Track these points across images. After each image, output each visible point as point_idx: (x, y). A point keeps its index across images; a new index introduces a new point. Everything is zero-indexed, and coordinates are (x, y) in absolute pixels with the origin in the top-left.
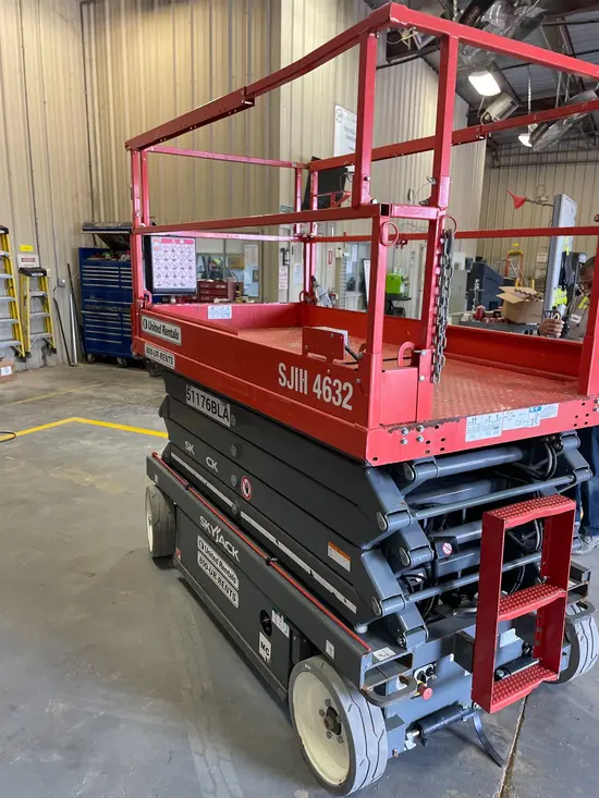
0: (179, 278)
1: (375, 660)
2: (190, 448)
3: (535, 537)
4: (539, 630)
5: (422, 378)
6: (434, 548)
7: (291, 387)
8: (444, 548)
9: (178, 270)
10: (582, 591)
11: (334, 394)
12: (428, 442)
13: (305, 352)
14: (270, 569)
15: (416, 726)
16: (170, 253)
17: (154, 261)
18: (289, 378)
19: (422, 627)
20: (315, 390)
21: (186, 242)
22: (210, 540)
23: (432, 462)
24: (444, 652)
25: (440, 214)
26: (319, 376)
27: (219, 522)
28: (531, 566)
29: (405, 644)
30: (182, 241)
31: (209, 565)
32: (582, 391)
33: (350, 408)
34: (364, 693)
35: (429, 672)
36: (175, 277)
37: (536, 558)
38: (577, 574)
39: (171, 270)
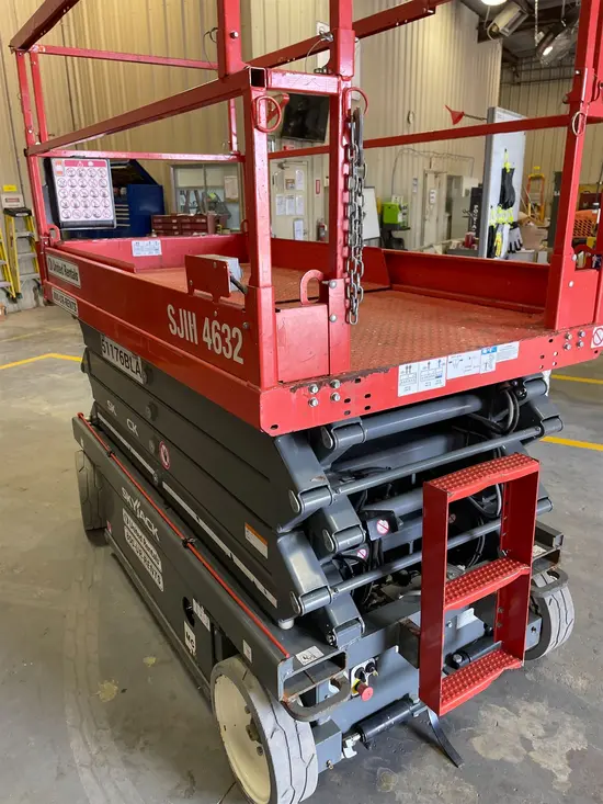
0: (91, 208)
1: (297, 665)
2: (112, 409)
3: (496, 499)
4: (499, 610)
5: (334, 318)
6: (365, 527)
7: (182, 336)
8: (379, 527)
9: (90, 198)
10: (554, 557)
11: (224, 344)
12: (348, 401)
13: (191, 288)
14: (186, 551)
15: (357, 728)
16: (77, 177)
17: (58, 189)
18: (178, 325)
19: (357, 619)
20: (205, 339)
21: (96, 164)
22: (133, 514)
23: (358, 424)
24: (388, 645)
25: (343, 87)
26: (207, 319)
27: (138, 494)
28: (492, 536)
29: (334, 642)
30: (90, 164)
31: (135, 543)
32: (549, 325)
33: (241, 361)
34: (285, 704)
35: (368, 669)
36: (86, 207)
37: (496, 526)
38: (545, 538)
39: (80, 199)
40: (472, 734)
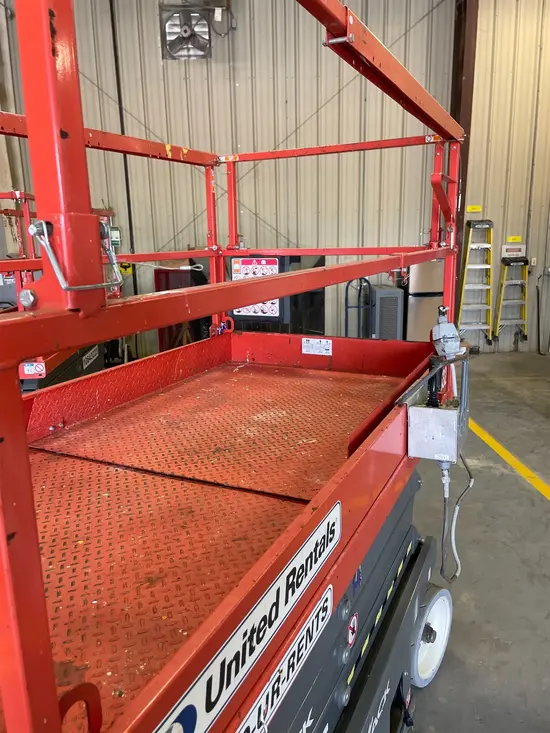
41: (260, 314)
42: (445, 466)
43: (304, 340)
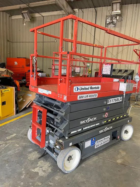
0: (107, 72)
30: (109, 65)
39: (106, 70)
40: (44, 161)
41: (107, 74)
42: (124, 92)
43: (114, 79)
